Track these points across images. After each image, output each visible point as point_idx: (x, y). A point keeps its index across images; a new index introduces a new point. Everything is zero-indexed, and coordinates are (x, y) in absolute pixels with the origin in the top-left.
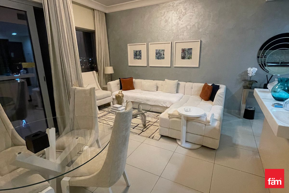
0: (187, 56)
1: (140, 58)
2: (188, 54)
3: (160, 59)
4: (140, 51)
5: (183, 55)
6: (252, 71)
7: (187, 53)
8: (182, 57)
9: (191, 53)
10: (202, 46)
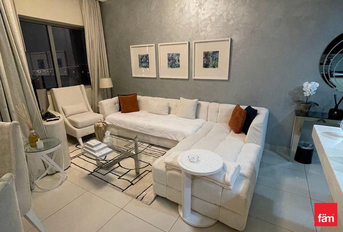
0: (211, 63)
1: (147, 67)
2: (213, 60)
3: (174, 67)
4: (147, 56)
5: (205, 62)
6: (311, 87)
7: (211, 58)
8: (204, 64)
9: (217, 59)
10: (234, 48)
